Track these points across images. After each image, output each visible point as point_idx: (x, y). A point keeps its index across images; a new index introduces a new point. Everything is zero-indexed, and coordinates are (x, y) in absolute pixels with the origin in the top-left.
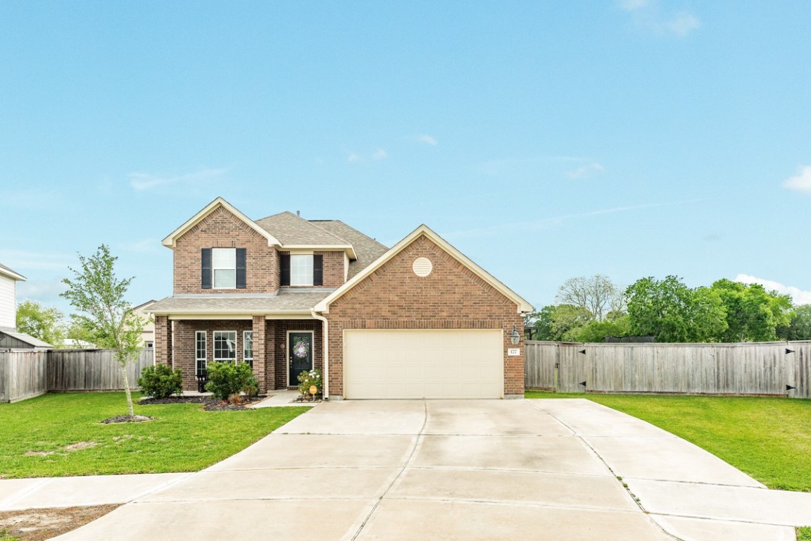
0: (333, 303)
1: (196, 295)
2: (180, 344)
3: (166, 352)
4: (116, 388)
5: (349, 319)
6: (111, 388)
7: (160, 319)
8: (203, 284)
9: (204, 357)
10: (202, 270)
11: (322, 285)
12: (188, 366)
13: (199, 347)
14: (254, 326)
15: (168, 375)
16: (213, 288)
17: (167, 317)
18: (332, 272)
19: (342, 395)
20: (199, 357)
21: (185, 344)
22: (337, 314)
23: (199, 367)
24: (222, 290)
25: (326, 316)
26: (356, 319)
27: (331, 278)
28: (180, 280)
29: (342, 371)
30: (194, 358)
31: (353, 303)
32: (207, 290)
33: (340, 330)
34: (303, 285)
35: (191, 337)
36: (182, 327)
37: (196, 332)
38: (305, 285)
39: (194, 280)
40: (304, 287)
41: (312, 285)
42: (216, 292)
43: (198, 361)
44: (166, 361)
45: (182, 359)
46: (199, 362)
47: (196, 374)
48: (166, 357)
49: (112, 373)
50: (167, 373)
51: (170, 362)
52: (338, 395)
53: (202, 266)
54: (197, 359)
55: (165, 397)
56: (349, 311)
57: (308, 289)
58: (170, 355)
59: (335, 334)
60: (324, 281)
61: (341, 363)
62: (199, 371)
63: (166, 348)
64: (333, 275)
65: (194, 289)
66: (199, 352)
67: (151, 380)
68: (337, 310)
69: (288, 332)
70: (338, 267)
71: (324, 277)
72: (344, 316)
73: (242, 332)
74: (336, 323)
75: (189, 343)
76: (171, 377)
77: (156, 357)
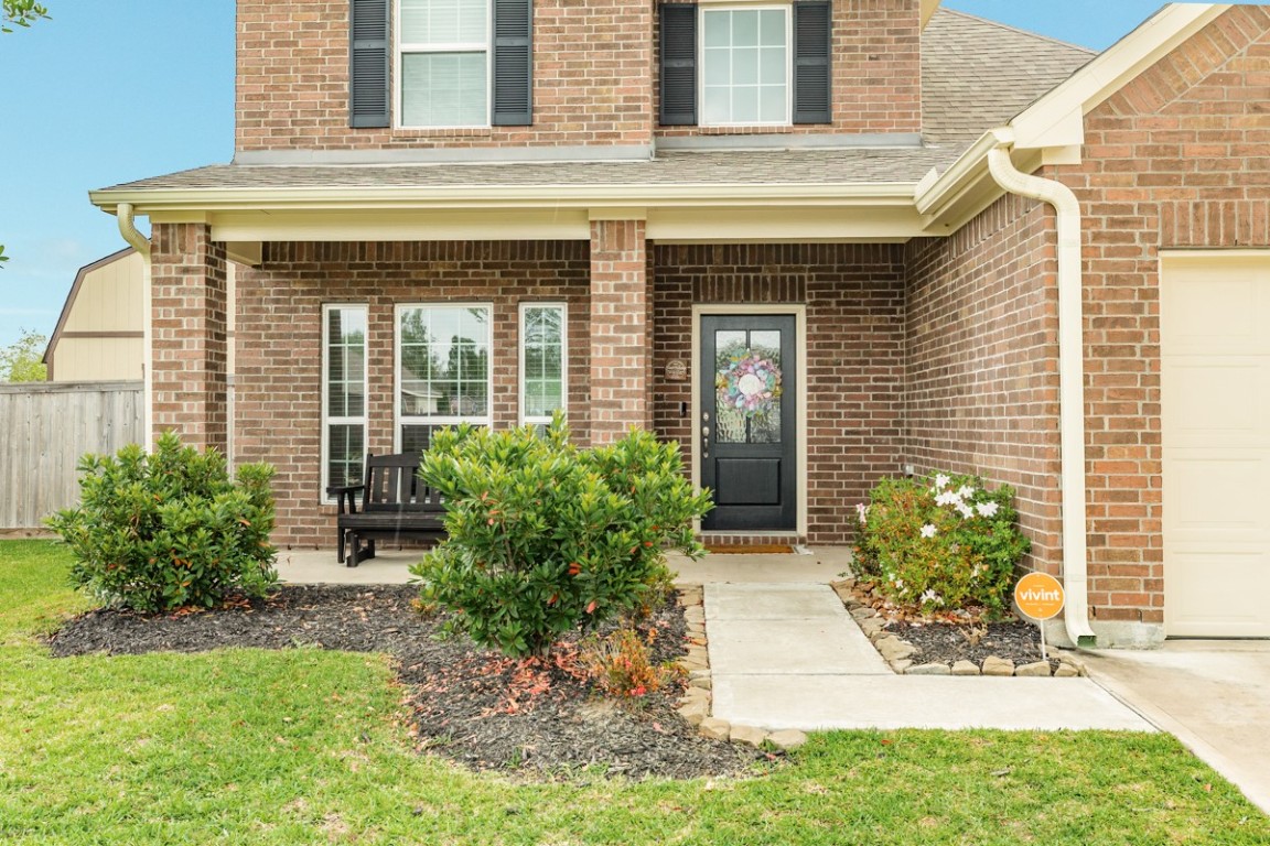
0: (1104, 107)
1: (325, 153)
2: (259, 358)
3: (198, 387)
4: (29, 525)
5: (1195, 194)
6: (13, 525)
7: (174, 239)
8: (356, 110)
9: (356, 410)
10: (356, 54)
11: (829, 123)
12: (292, 450)
13: (336, 371)
14: (597, 266)
15: (206, 494)
16: (397, 125)
17: (208, 229)
18: (871, 71)
19: (1158, 617)
20: (336, 409)
21: (282, 360)
22: (1127, 165)
23: (336, 452)
24: (432, 135)
25: (1065, 173)
26: (1236, 192)
27: (864, 96)
28: (264, 97)
29: (1157, 482)
30: (319, 415)
31: (1220, 108)
32: (372, 135)
33: (1147, 258)
34: (751, 124)
35: (306, 326)
36: (268, 285)
37: (327, 308)
38: (760, 124)
39: (317, 97)
40: (755, 132)
41: (788, 122)
42: (409, 140)
43: (332, 428)
44: (198, 427)
45: (267, 420)
46: (336, 431)
47: (325, 483)
48: (198, 407)
49: (15, 471)
50: (198, 483)
51: (216, 435)
52: (1138, 616)
53: (356, 36)
54: (328, 420)
55: (188, 603)
56: (1194, 149)
57: (771, 140)
58: (215, 401)
59: (1114, 280)
60: (838, 108)
61: (1153, 438)
62: (335, 471)
63: (198, 367)
64: (872, 82)
65: (318, 132)
66: (336, 391)
67: (120, 521)
68: (1127, 146)
69: (698, 310)
70: (892, 48)
71: (838, 89)
72: (1169, 180)
73: (515, 309)
74: (1121, 218)
75: (296, 352)
76: (217, 510)
77: (158, 407)
